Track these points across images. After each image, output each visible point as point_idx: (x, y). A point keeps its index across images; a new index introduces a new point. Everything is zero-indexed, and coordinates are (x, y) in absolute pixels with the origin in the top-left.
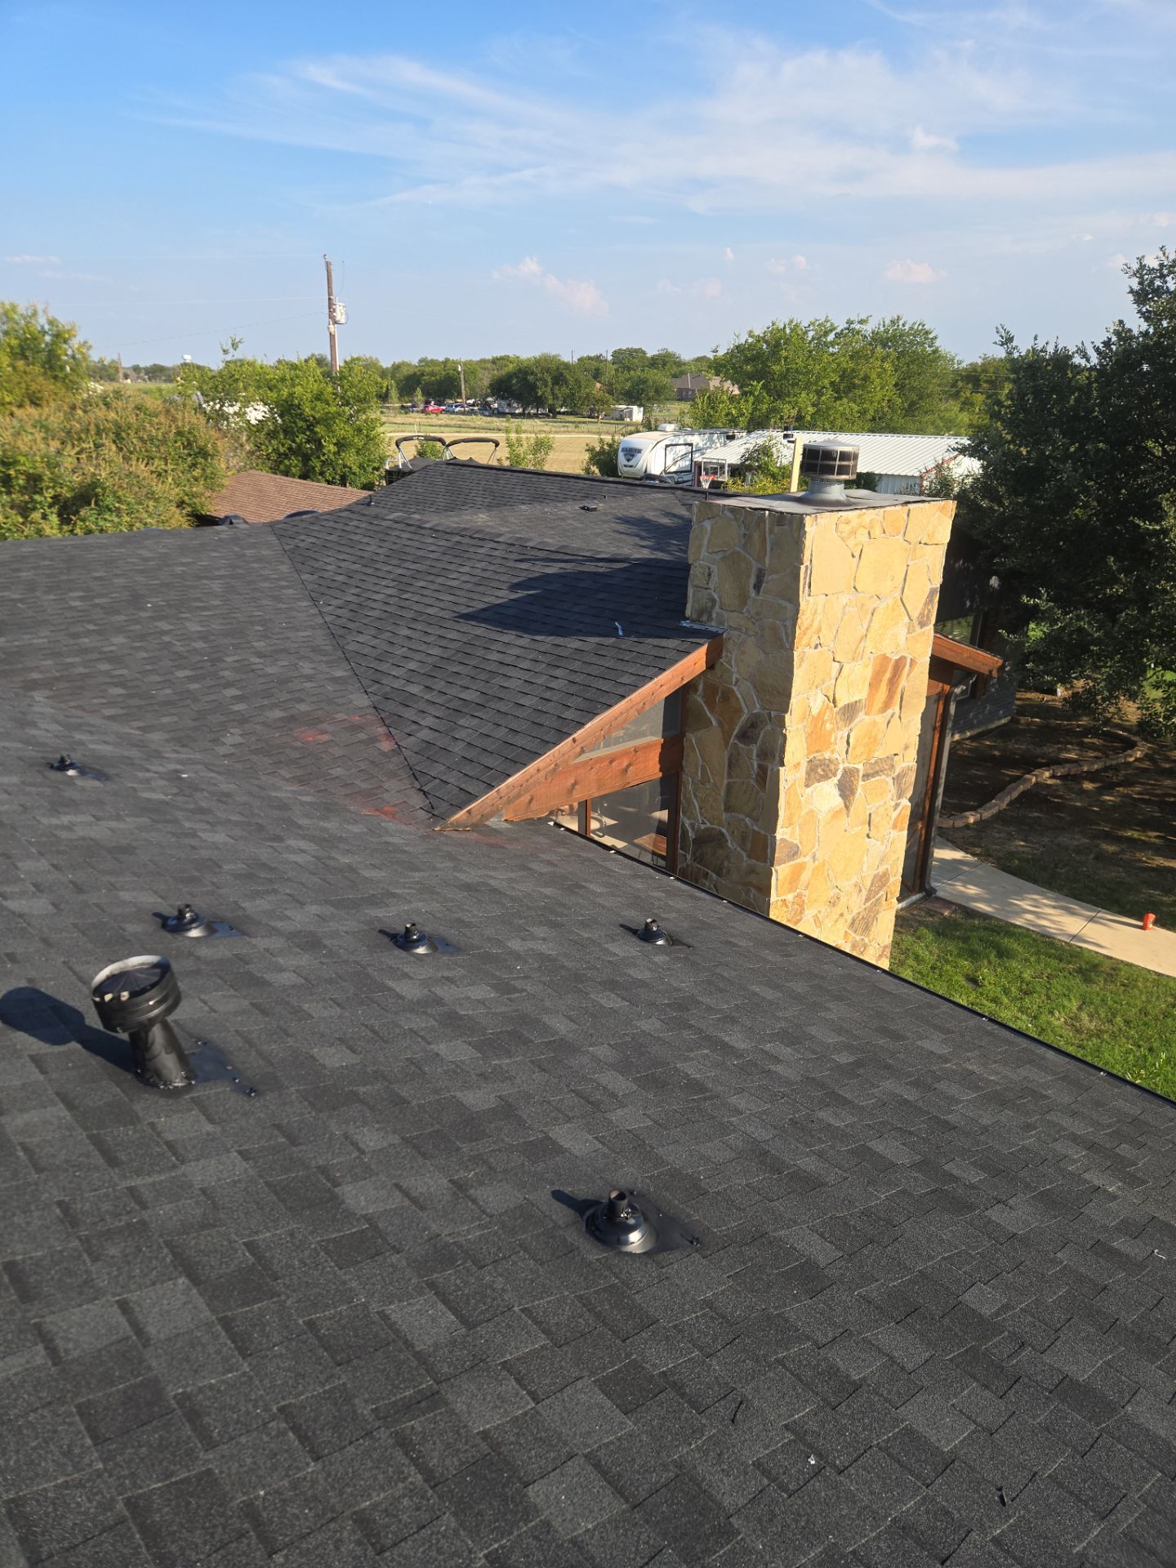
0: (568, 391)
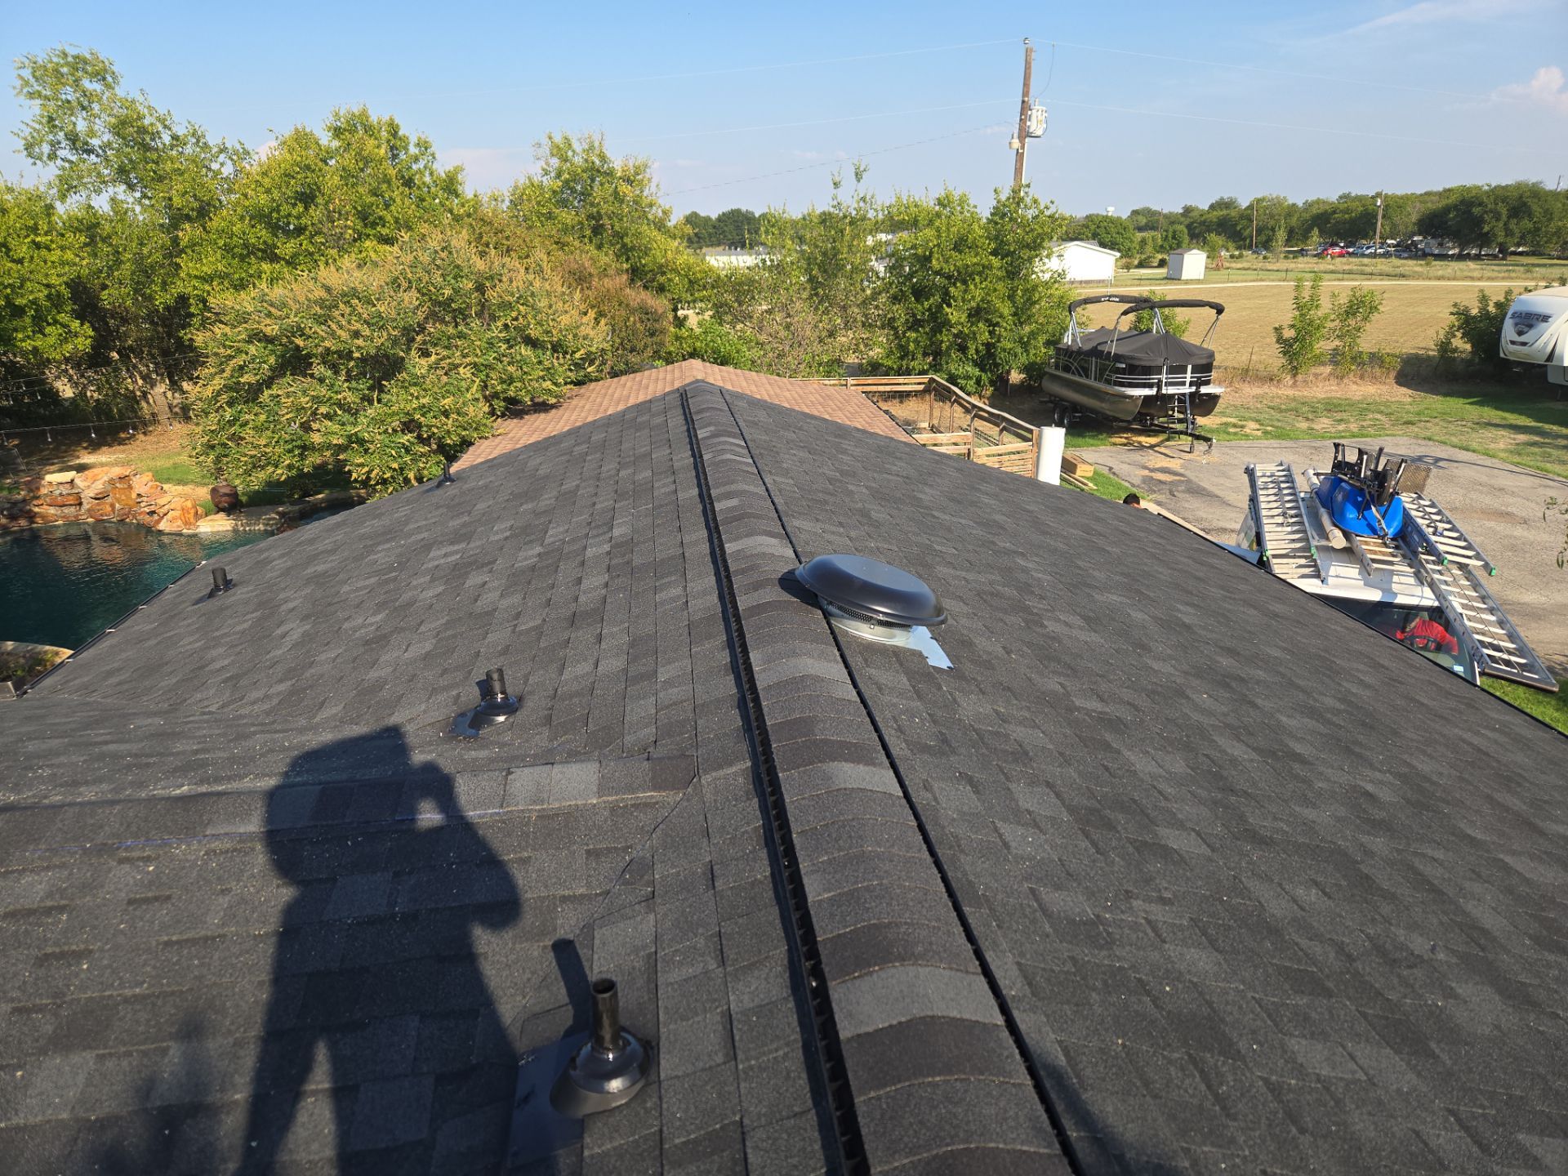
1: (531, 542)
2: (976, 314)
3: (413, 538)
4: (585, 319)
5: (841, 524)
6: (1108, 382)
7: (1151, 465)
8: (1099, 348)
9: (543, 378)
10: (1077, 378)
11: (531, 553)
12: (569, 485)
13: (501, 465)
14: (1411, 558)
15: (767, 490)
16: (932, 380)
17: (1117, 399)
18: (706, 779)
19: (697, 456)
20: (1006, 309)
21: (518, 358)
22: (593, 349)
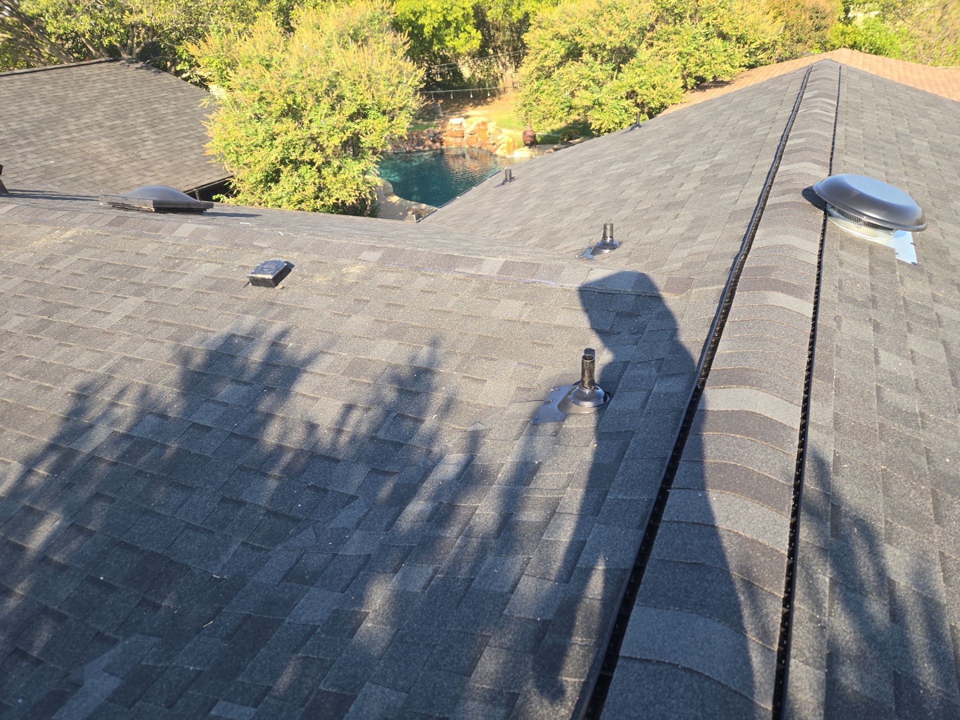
1: (666, 162)
3: (606, 159)
4: (767, 17)
5: (885, 164)
9: (725, 62)
11: (663, 169)
12: (703, 130)
15: (834, 135)
18: (694, 290)
19: (795, 111)
21: (711, 47)
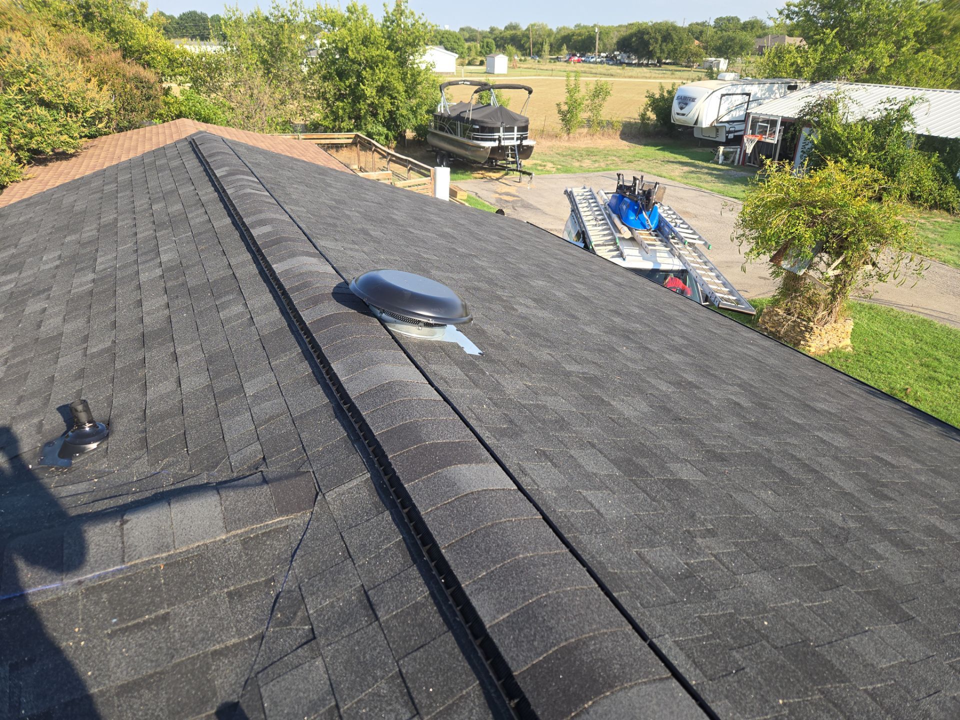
0: (672, 47)
1: (82, 269)
2: (381, 90)
4: (90, 86)
5: (354, 242)
6: (469, 138)
7: (499, 190)
8: (462, 115)
9: (60, 132)
10: (449, 135)
11: (84, 279)
12: (108, 218)
13: (37, 203)
14: (665, 241)
15: (290, 217)
16: (357, 136)
17: (475, 149)
18: (330, 496)
19: (221, 192)
20: (401, 87)
21: (36, 117)
22: (101, 109)
